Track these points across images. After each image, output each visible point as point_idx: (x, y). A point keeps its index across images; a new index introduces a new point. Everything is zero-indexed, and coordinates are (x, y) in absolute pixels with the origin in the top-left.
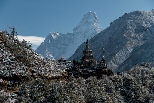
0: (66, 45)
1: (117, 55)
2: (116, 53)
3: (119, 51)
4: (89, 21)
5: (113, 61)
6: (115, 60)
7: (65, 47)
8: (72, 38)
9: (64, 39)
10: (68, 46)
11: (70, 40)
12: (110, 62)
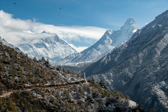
0: (116, 37)
1: (165, 37)
2: (164, 35)
3: (166, 34)
4: (130, 23)
5: (163, 41)
6: (164, 40)
7: (116, 38)
8: (120, 33)
9: (115, 33)
10: (117, 38)
11: (119, 34)
12: (160, 41)
